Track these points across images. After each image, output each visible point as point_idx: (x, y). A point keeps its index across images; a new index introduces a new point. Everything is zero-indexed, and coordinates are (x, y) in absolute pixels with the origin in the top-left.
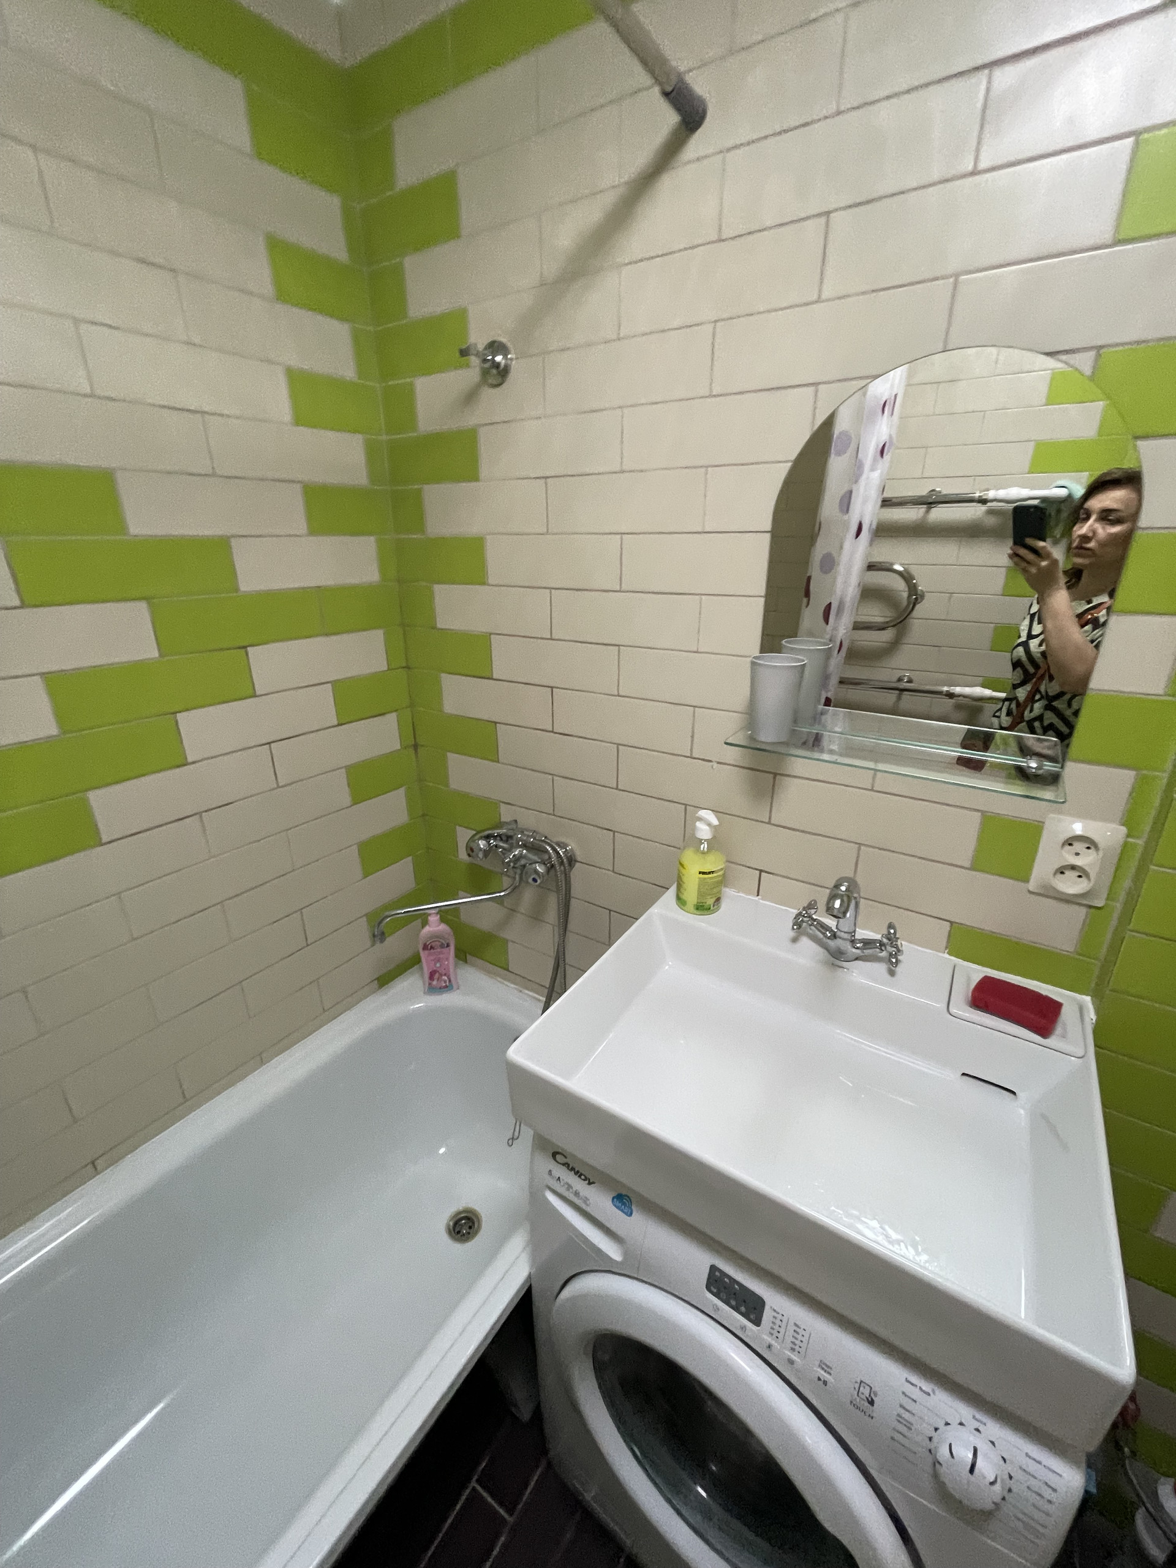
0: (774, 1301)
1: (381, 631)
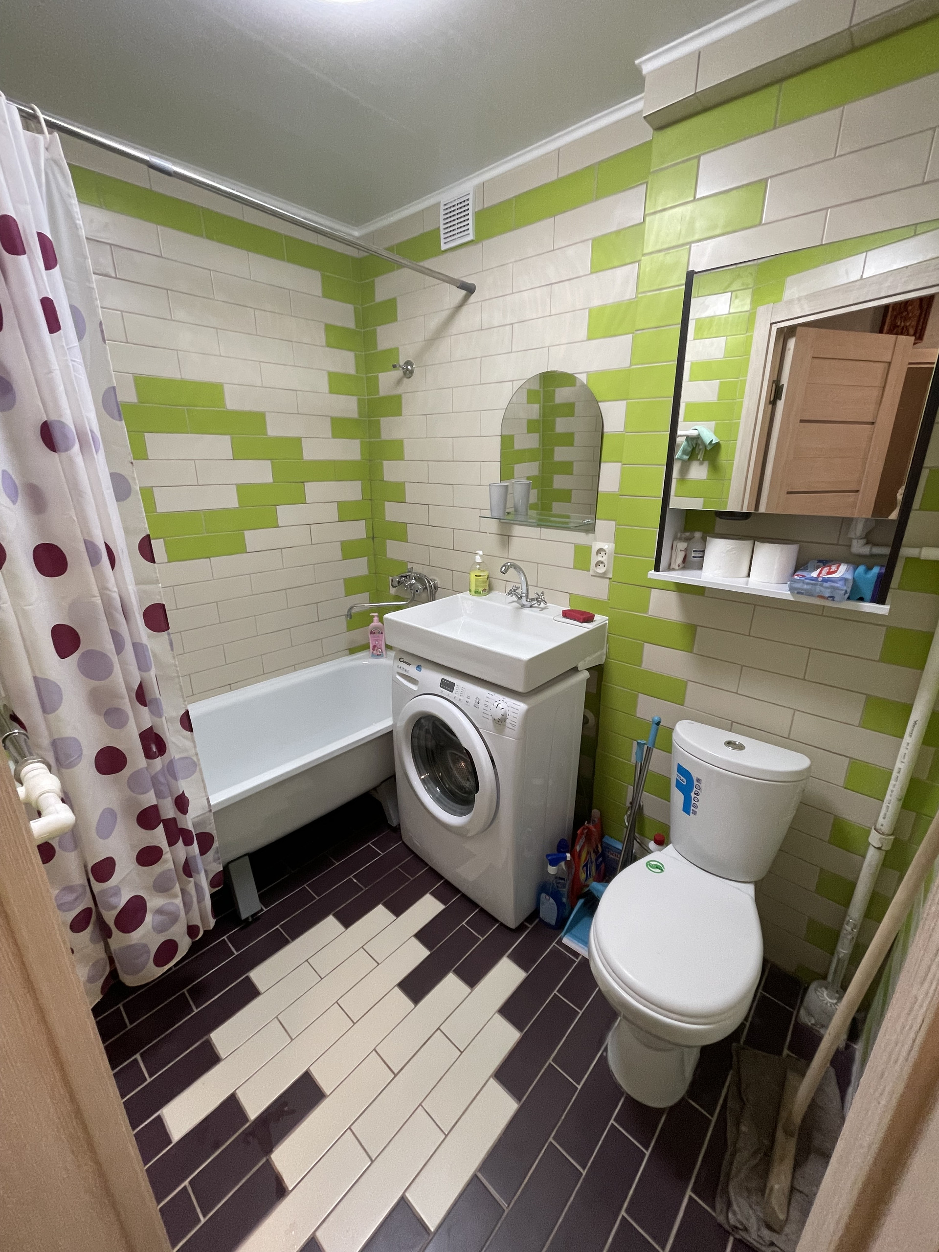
1: (360, 482)
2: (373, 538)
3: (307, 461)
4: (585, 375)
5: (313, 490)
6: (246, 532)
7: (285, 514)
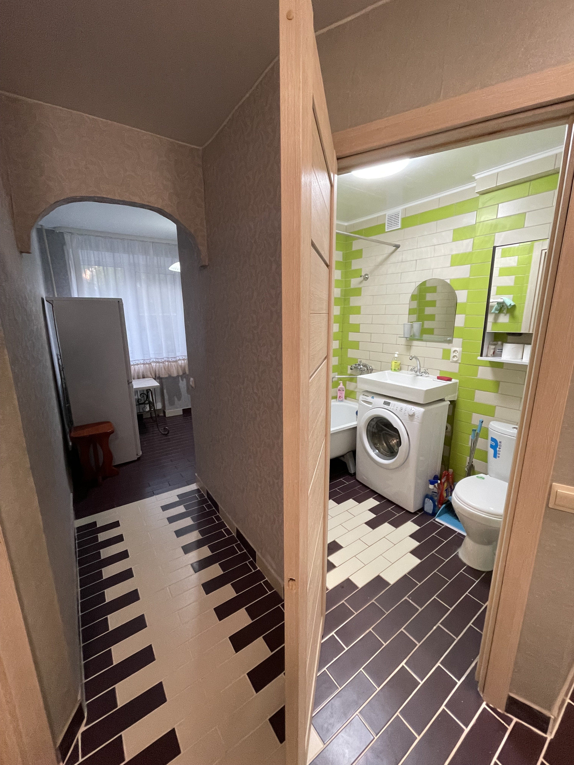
1: (338, 324)
4: (449, 280)
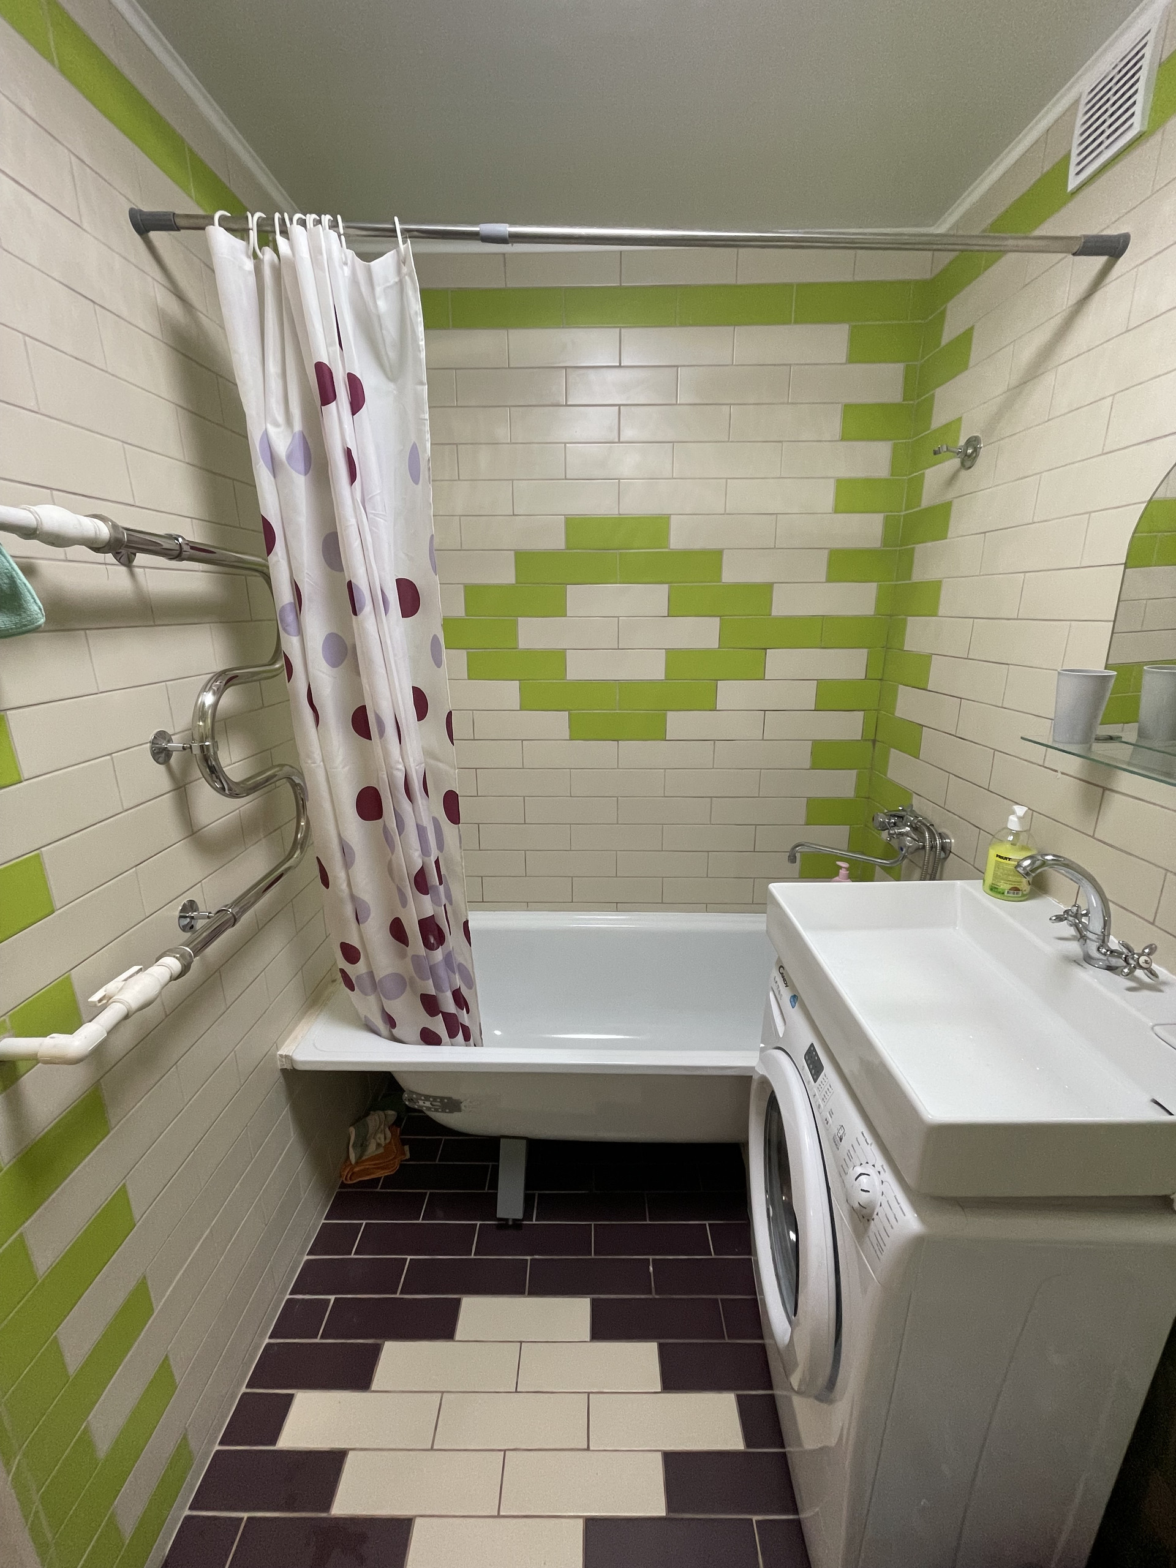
0: (828, 1069)
1: (866, 650)
2: (874, 742)
3: (778, 618)
5: (778, 661)
6: (669, 714)
7: (730, 692)
